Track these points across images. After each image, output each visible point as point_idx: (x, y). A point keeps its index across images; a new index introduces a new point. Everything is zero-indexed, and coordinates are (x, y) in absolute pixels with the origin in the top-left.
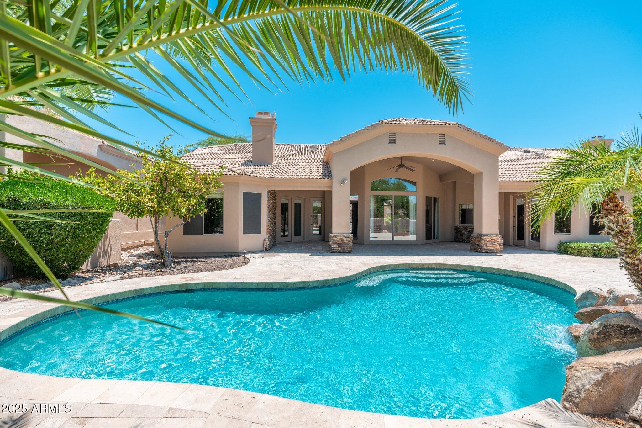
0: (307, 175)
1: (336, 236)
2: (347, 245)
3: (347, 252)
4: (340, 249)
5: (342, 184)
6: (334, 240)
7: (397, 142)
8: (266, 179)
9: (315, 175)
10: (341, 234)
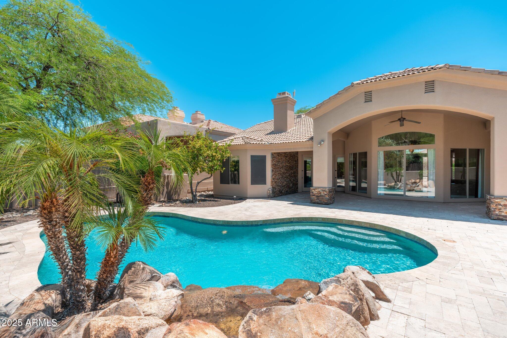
0: (301, 139)
1: (315, 189)
2: (323, 198)
3: (324, 203)
4: (318, 201)
5: (319, 145)
6: (313, 192)
7: (373, 100)
8: (268, 145)
9: (304, 138)
10: (318, 188)
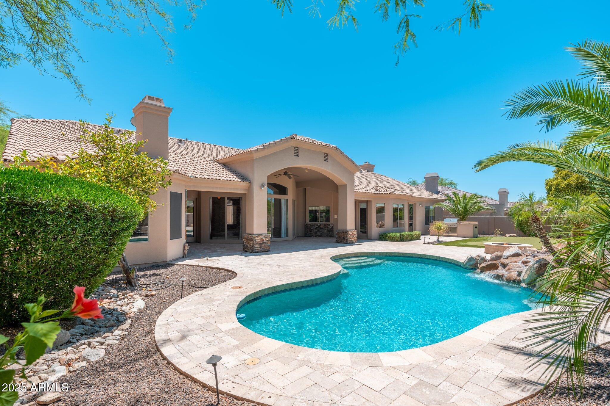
1: (257, 237)
2: (266, 245)
3: (267, 250)
4: (261, 249)
5: (262, 189)
6: (256, 240)
7: (300, 155)
8: (190, 178)
9: (231, 177)
10: (260, 235)
